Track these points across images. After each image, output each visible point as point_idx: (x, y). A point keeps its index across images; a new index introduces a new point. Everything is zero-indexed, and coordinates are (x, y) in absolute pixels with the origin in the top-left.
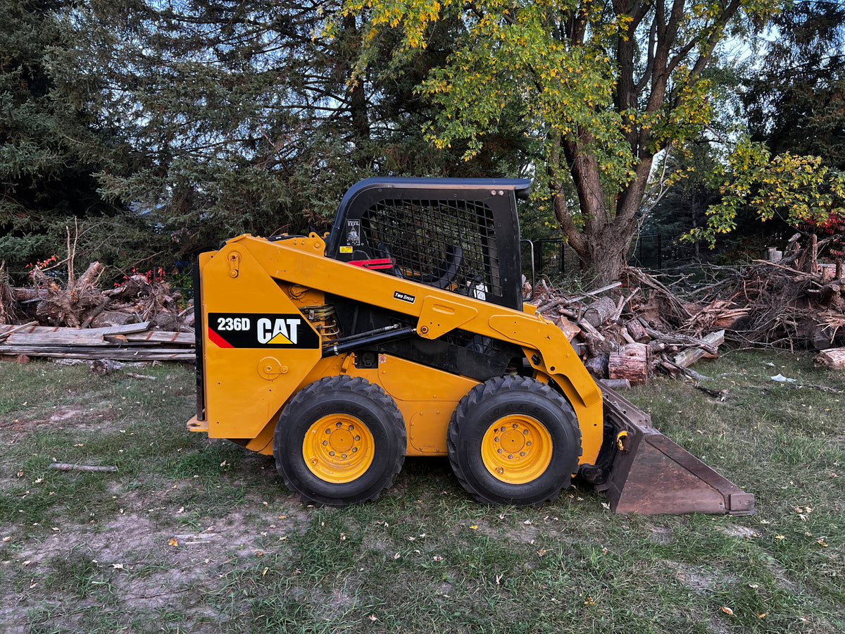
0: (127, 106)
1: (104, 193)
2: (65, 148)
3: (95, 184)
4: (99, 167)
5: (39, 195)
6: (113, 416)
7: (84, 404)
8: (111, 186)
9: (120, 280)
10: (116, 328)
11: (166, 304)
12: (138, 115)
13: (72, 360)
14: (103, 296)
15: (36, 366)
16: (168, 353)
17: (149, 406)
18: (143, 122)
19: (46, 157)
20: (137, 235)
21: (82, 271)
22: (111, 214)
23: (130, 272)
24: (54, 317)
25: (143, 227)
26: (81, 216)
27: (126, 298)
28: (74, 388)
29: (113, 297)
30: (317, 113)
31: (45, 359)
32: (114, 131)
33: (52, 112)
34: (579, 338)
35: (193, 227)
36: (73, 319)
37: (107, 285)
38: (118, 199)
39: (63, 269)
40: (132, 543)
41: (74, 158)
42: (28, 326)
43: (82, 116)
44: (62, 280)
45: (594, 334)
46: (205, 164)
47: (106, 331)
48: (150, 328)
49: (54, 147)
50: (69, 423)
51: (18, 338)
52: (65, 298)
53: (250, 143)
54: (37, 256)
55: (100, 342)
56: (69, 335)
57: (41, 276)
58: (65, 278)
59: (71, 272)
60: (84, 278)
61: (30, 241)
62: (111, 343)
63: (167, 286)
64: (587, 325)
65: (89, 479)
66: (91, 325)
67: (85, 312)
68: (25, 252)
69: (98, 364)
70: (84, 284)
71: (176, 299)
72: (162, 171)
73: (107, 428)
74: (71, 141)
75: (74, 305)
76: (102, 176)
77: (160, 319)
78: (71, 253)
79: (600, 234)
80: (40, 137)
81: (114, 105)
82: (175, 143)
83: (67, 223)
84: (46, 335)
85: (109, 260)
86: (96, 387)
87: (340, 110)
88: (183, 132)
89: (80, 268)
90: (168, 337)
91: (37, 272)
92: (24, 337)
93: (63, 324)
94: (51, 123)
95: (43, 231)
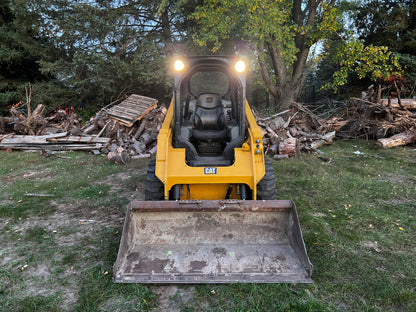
0: (51, 27)
1: (42, 70)
2: (23, 49)
3: (38, 66)
4: (39, 58)
5: (12, 72)
6: (52, 174)
7: (39, 169)
8: (46, 67)
9: (53, 113)
10: (52, 135)
11: (75, 124)
12: (57, 31)
13: (33, 150)
14: (45, 120)
15: (15, 153)
16: (76, 147)
17: (68, 170)
18: (59, 35)
19: (13, 53)
20: (60, 91)
21: (34, 109)
22: (47, 81)
23: (57, 109)
24: (23, 130)
25: (63, 87)
26: (32, 82)
27: (56, 121)
28: (33, 162)
29: (50, 121)
30: (146, 28)
31: (19, 150)
32: (46, 39)
33: (15, 30)
34: (266, 136)
35: (86, 87)
36: (31, 131)
37: (47, 115)
38: (49, 74)
39: (25, 107)
40: (61, 223)
41: (27, 54)
42: (11, 135)
43: (30, 32)
44: (25, 113)
45: (273, 134)
46: (91, 55)
47: (47, 137)
48: (68, 135)
49: (17, 48)
50: (32, 178)
51: (6, 141)
52: (27, 122)
53: (113, 44)
54: (13, 102)
55: (44, 142)
56: (30, 139)
57: (15, 111)
58: (26, 112)
59: (29, 109)
60: (36, 112)
61: (9, 95)
62: (50, 142)
63: (75, 115)
64: (270, 130)
65: (42, 199)
66: (40, 134)
67: (37, 128)
68: (7, 100)
69: (44, 152)
70: (35, 115)
71: (80, 122)
72: (70, 59)
73: (49, 179)
74: (25, 45)
75: (31, 125)
76: (41, 62)
77: (72, 131)
78: (29, 100)
79: (284, 86)
80: (10, 44)
81: (45, 26)
82: (76, 45)
83: (26, 85)
84: (19, 139)
85: (47, 103)
86: (43, 162)
87: (157, 26)
88: (79, 39)
89: (33, 107)
90: (76, 139)
91: (13, 109)
92: (9, 140)
93: (27, 134)
94: (15, 36)
95: (15, 89)
